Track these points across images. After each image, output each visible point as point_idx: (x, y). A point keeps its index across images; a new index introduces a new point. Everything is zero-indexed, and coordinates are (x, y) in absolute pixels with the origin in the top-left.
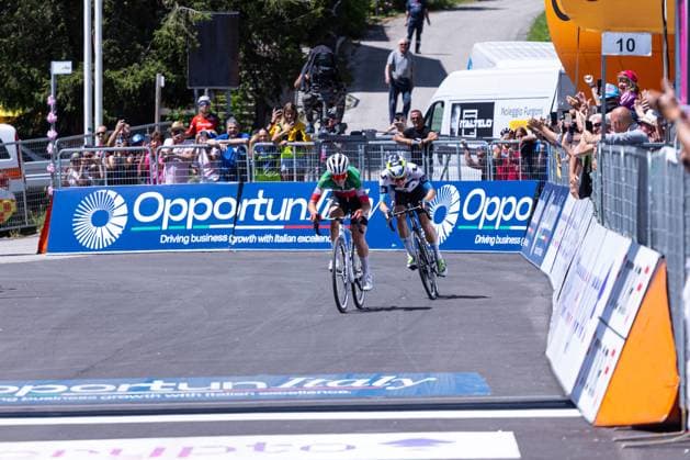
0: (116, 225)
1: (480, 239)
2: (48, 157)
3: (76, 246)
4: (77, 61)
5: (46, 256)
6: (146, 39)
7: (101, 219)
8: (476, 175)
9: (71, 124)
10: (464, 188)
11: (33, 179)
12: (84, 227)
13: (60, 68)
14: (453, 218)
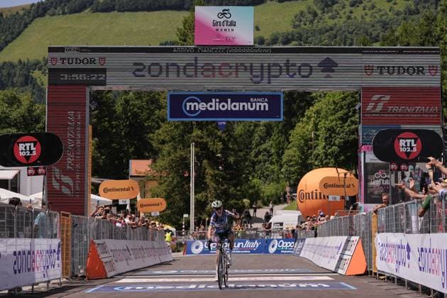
0: (200, 249)
1: (282, 251)
2: (182, 235)
3: (192, 253)
4: (189, 214)
5: (185, 255)
6: (204, 210)
7: (197, 247)
8: (281, 237)
9: (187, 228)
10: (278, 240)
11: (180, 240)
12: (194, 250)
13: (185, 216)
14: (276, 247)
